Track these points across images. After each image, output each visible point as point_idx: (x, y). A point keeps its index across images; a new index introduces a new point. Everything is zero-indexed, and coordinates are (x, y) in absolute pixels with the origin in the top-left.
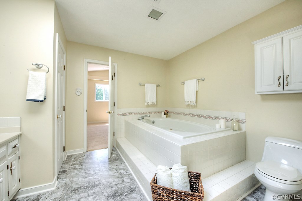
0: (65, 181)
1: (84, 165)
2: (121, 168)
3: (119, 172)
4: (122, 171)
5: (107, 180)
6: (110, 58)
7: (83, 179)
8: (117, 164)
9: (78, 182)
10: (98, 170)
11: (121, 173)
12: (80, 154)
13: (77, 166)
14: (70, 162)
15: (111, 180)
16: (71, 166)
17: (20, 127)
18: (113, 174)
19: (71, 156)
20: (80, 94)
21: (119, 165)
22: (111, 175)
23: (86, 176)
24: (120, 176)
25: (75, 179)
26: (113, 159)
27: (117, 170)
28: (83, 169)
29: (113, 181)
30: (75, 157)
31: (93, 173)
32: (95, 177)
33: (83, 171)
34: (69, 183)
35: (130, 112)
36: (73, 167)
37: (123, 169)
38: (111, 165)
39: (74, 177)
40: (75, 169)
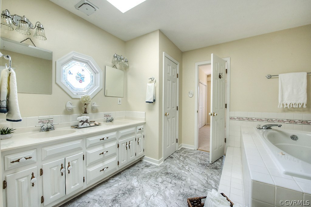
0: (167, 164)
1: (187, 159)
2: (213, 178)
3: (209, 181)
4: (213, 183)
5: (192, 181)
6: (212, 55)
7: (177, 170)
8: (213, 173)
9: (172, 169)
10: (192, 169)
11: (209, 183)
12: (191, 150)
13: (181, 158)
14: (180, 153)
15: (195, 182)
16: (178, 156)
17: (145, 119)
18: (201, 179)
19: (184, 148)
20: (191, 96)
21: (215, 174)
22: (199, 179)
23: (181, 168)
24: (206, 185)
25: (173, 166)
26: (213, 166)
27: (208, 178)
28: (183, 162)
29: (196, 184)
30: (186, 150)
31: (187, 169)
32: (186, 173)
33: (182, 163)
34: (168, 166)
35: (249, 116)
36: (179, 157)
37: (215, 181)
38: (207, 171)
39: (174, 165)
40: (179, 159)
